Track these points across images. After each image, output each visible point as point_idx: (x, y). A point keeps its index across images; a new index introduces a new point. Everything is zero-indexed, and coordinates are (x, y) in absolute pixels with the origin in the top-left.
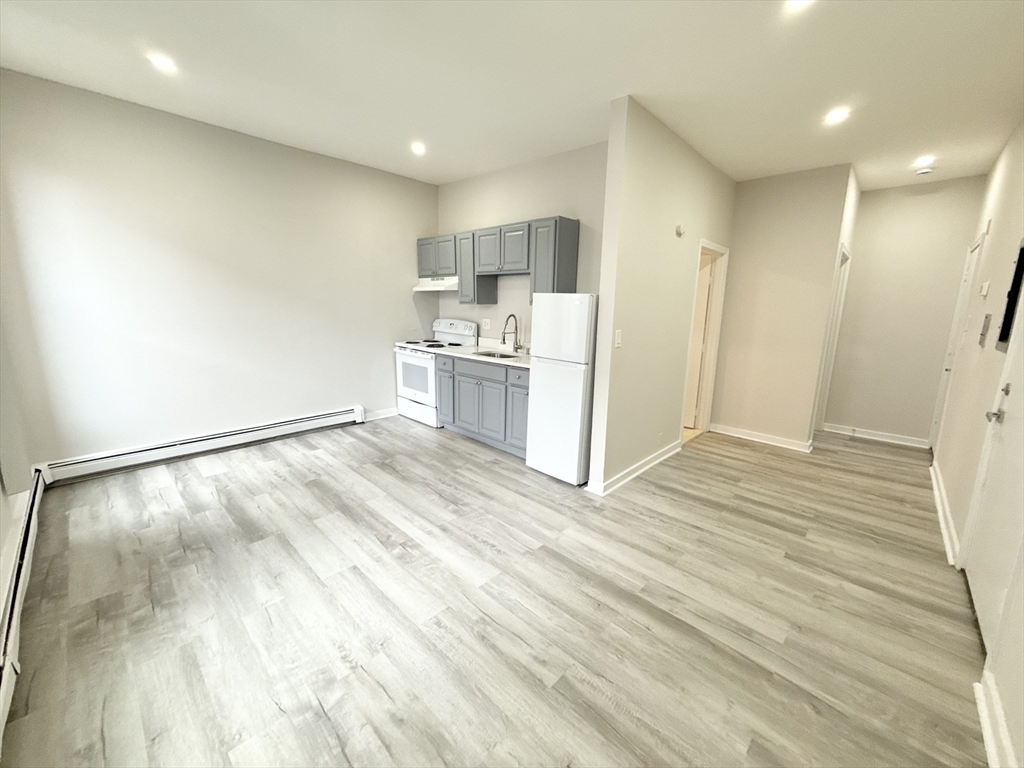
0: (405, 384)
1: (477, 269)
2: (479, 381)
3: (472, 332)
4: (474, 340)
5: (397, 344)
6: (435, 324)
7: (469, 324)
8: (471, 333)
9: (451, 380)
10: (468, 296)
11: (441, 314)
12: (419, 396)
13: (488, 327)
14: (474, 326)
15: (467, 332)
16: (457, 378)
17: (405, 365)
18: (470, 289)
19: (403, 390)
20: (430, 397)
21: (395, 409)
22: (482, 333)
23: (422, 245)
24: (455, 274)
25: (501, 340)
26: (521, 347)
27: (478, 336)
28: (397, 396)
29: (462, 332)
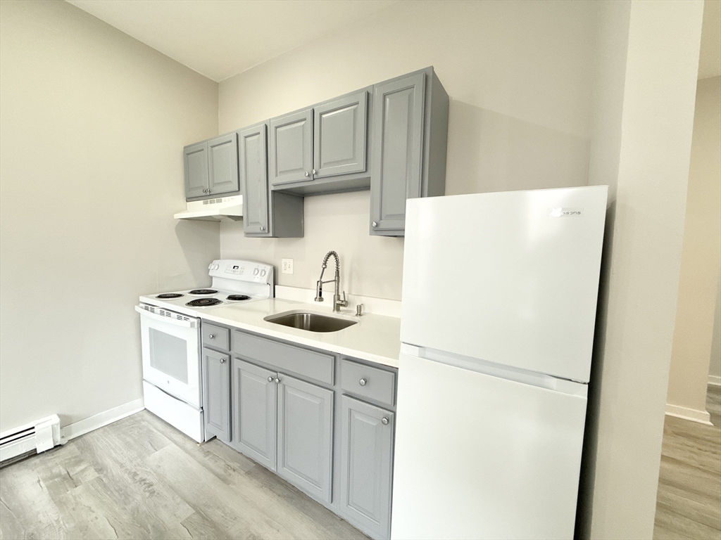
0: (156, 363)
1: (273, 180)
2: (278, 375)
3: (264, 277)
4: (268, 290)
5: (143, 299)
6: (212, 267)
7: (261, 267)
8: (264, 280)
9: (226, 366)
10: (258, 223)
11: (222, 252)
12: (175, 386)
13: (290, 271)
14: (269, 269)
15: (257, 279)
16: (236, 363)
17: (154, 334)
18: (261, 213)
19: (150, 372)
20: (191, 390)
21: (138, 401)
22: (281, 279)
23: (190, 153)
24: (237, 192)
25: (314, 293)
26: (345, 304)
27: (275, 284)
28: (143, 380)
29: (251, 278)
